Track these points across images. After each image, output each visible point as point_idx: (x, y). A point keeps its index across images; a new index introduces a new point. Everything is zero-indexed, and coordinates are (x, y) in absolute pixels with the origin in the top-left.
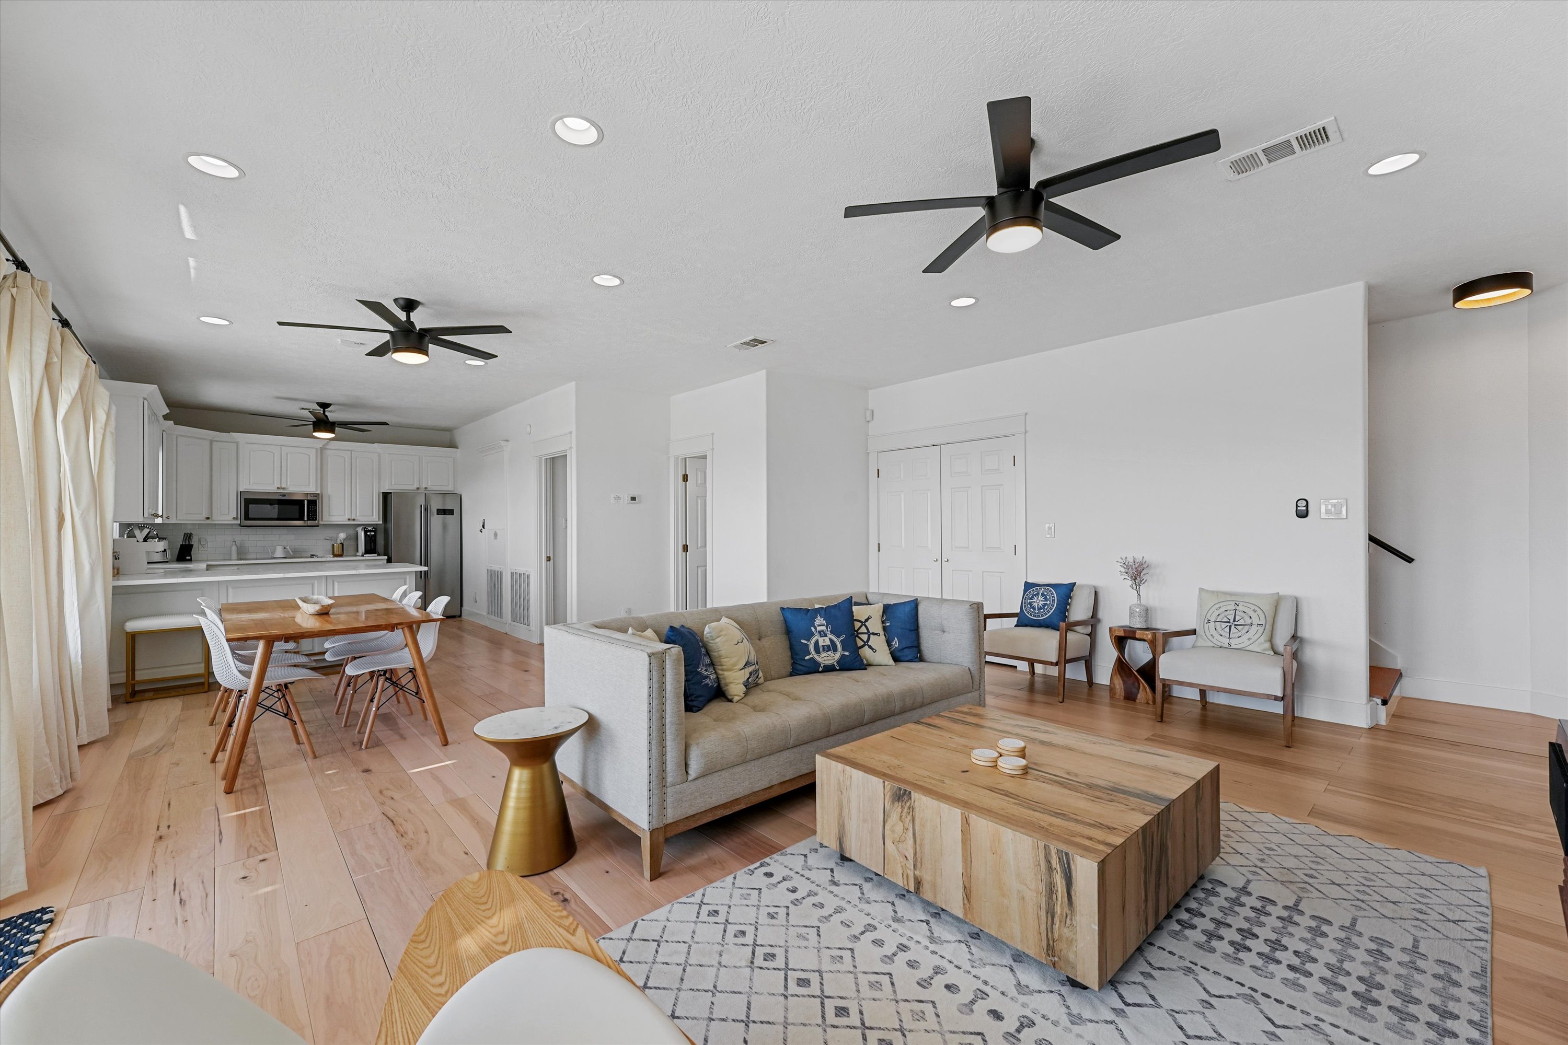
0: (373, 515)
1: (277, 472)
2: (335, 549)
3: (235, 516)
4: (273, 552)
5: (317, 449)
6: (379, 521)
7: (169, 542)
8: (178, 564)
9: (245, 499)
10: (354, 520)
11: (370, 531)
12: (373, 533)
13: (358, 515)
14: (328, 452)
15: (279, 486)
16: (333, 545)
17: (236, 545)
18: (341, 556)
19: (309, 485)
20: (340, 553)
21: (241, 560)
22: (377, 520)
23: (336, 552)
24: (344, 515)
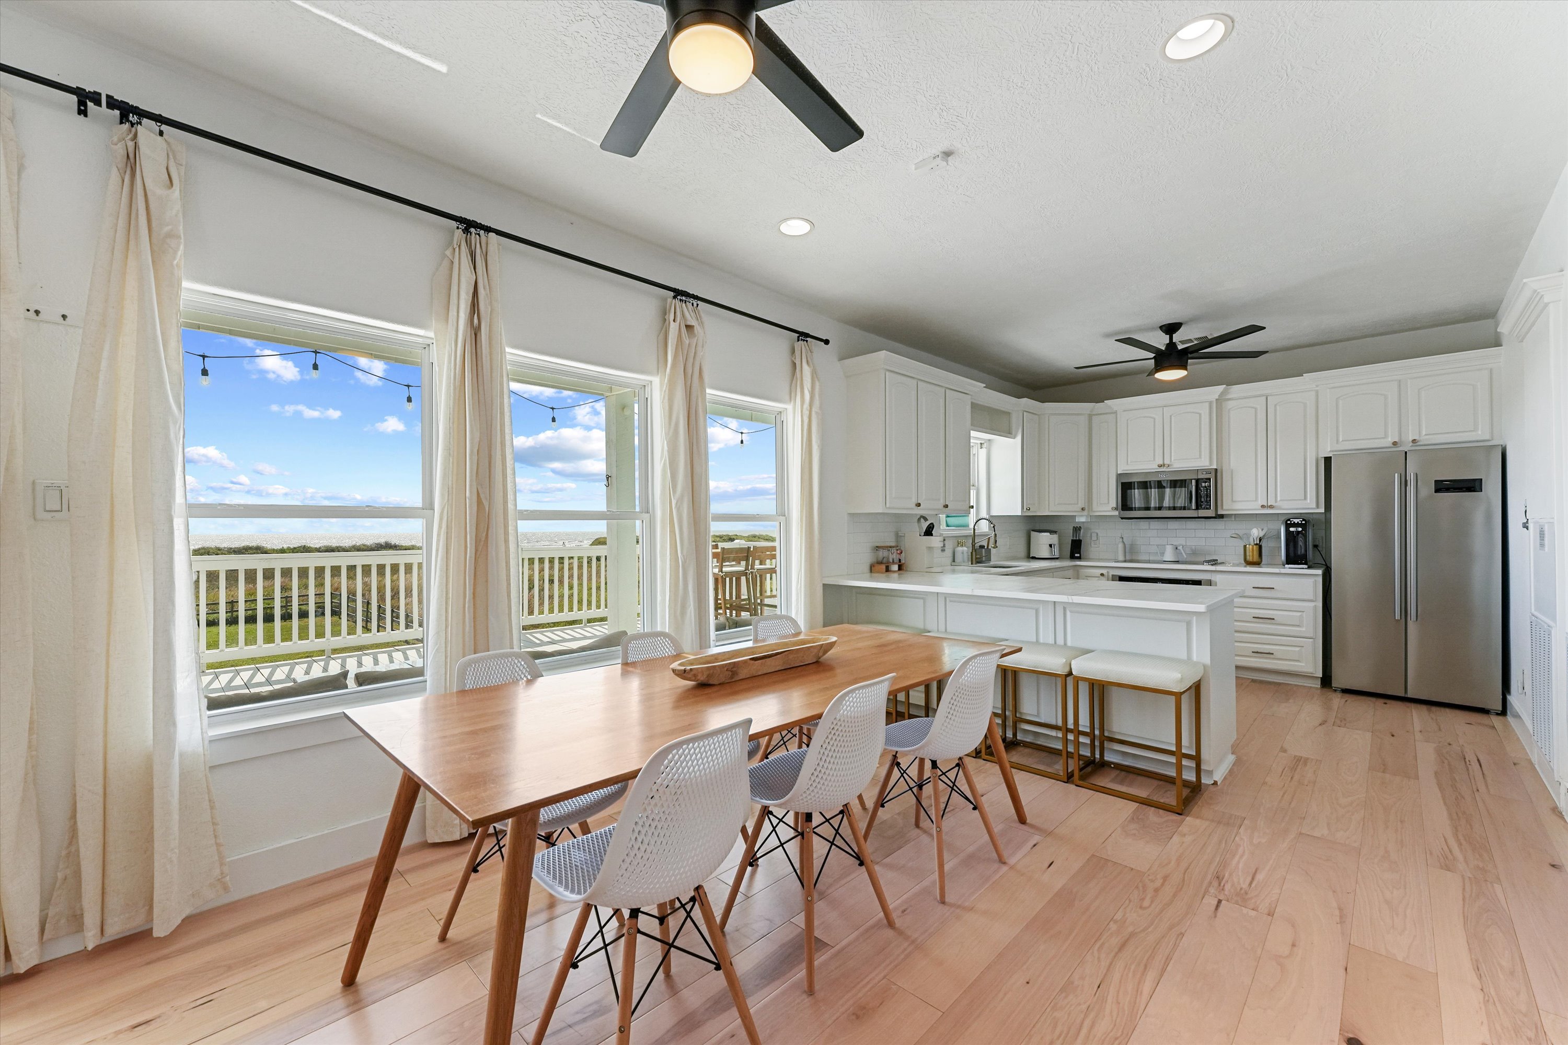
0: (1305, 498)
1: (1159, 443)
2: (1248, 554)
3: (1115, 506)
4: (1163, 554)
5: (1211, 403)
6: (1318, 506)
7: (1059, 536)
8: (1071, 561)
9: (1122, 483)
10: (1271, 507)
11: (1295, 525)
12: (1300, 529)
13: (1279, 499)
14: (1231, 404)
15: (1161, 463)
16: (1245, 546)
17: (1123, 542)
18: (1258, 564)
19: (1200, 457)
20: (1256, 558)
21: (1131, 561)
22: (1314, 506)
23: (1249, 558)
24: (1256, 500)
